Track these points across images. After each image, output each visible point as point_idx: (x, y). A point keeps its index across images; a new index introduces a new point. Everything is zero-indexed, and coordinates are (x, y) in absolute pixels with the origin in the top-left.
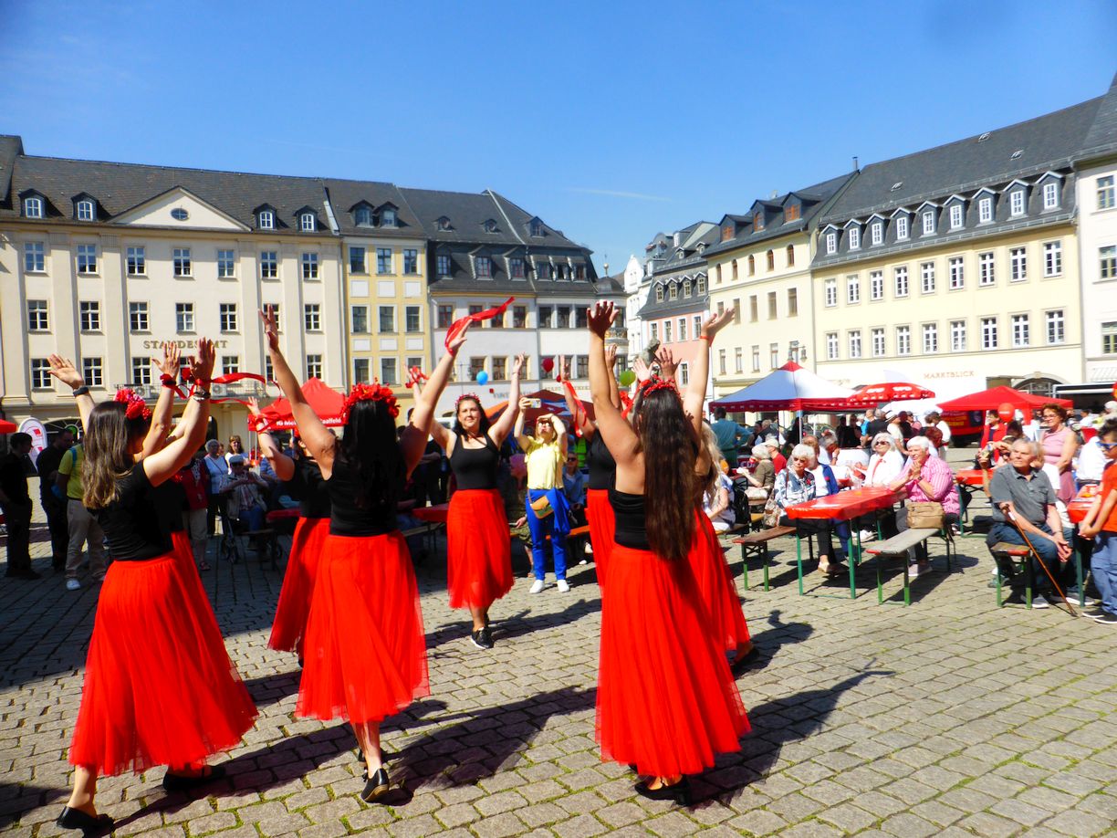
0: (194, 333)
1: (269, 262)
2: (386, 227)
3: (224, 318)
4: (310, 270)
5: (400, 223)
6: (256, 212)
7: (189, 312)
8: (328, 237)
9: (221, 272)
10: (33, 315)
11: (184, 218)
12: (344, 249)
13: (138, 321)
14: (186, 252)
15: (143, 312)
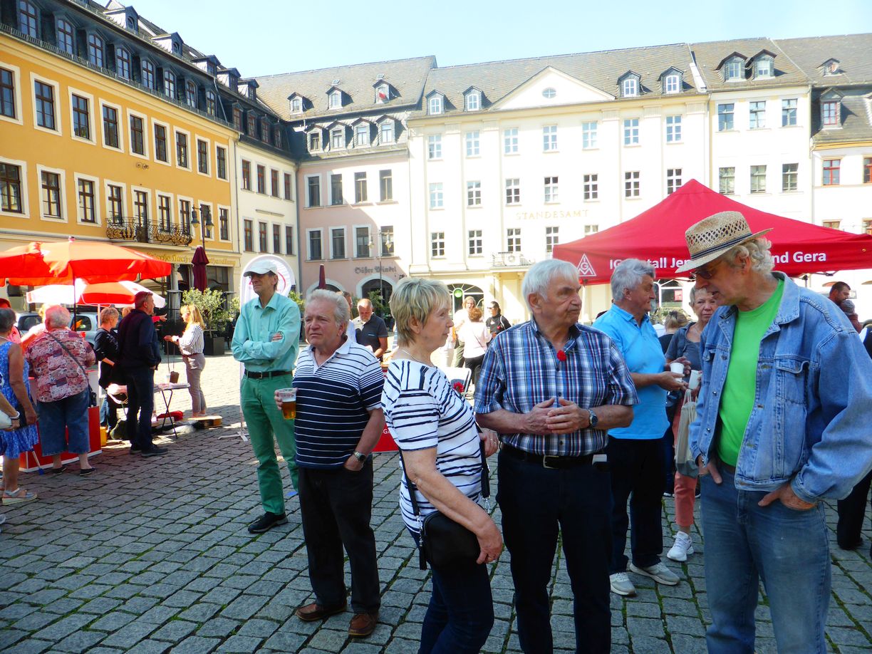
0: (559, 204)
1: (632, 128)
2: (759, 78)
3: (587, 188)
4: (673, 134)
5: (777, 73)
6: (620, 79)
7: (555, 185)
8: (692, 95)
9: (585, 143)
10: (433, 196)
11: (553, 96)
12: (711, 108)
13: (513, 195)
14: (554, 128)
15: (517, 187)
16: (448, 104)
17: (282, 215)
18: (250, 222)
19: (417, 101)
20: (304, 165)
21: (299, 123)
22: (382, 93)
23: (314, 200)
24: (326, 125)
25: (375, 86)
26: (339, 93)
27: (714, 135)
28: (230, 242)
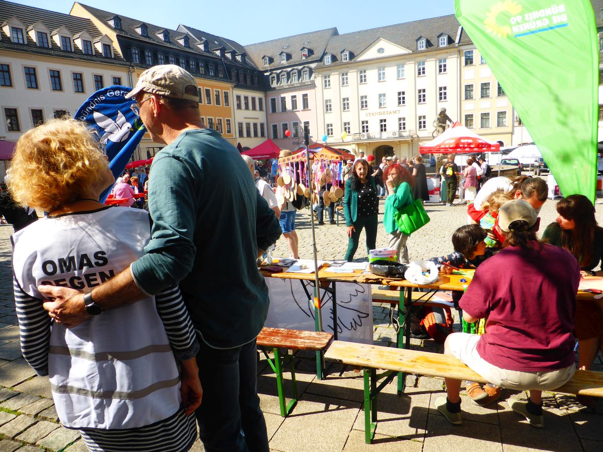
0: (386, 108)
1: (421, 67)
3: (400, 99)
4: (442, 69)
6: (417, 40)
7: (384, 98)
8: (452, 48)
9: (399, 76)
10: (327, 106)
11: (383, 52)
12: (461, 54)
13: (364, 104)
14: (384, 69)
15: (366, 100)
16: (334, 58)
17: (258, 118)
18: (242, 124)
19: (320, 57)
20: (269, 93)
21: (267, 71)
22: (305, 54)
23: (274, 110)
24: (279, 71)
25: (302, 50)
26: (285, 54)
27: (462, 68)
28: (231, 134)
